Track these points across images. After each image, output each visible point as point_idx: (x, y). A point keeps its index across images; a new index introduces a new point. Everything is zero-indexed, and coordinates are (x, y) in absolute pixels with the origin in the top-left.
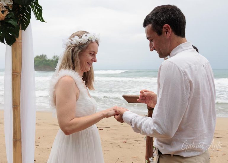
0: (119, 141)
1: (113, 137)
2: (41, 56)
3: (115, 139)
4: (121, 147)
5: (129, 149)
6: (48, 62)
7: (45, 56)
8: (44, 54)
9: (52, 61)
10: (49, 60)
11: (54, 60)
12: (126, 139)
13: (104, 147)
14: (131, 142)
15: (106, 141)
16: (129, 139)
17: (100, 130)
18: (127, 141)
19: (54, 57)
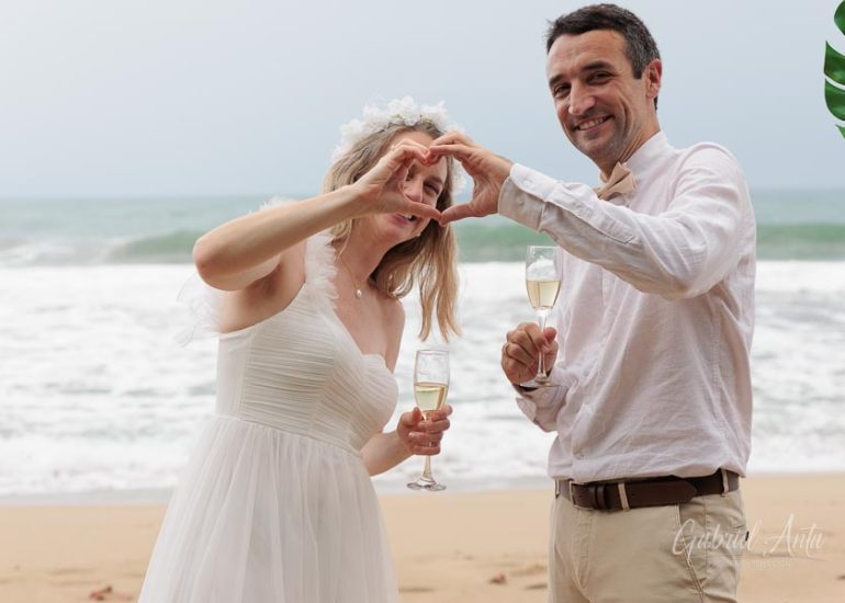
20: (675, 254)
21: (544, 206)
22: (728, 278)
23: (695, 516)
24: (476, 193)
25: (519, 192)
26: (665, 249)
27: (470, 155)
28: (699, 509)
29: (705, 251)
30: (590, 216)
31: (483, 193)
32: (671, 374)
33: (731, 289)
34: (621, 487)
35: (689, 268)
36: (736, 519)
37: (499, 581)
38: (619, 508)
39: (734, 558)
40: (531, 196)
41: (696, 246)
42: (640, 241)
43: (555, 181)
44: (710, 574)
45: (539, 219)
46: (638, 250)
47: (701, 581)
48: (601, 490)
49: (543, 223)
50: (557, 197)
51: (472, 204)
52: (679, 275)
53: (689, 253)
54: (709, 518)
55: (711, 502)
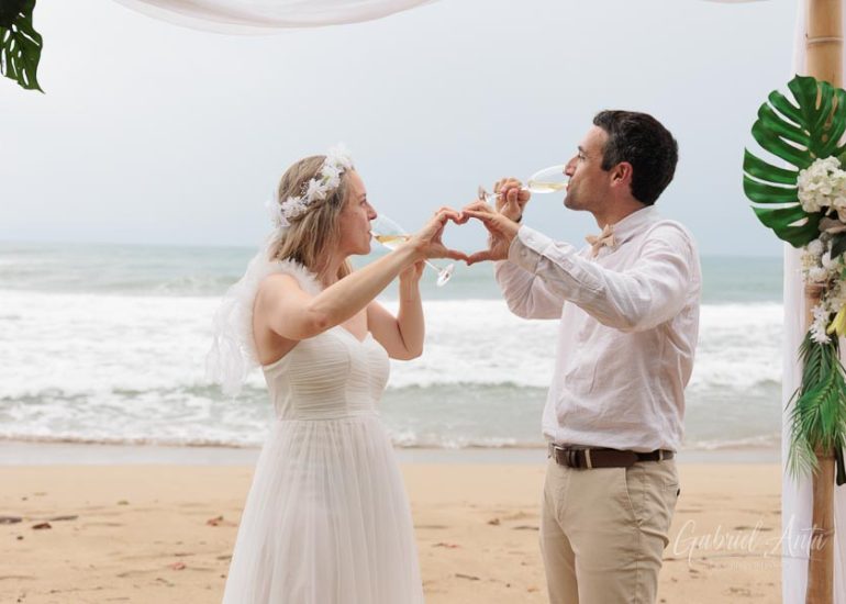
0: (152, 565)
1: (118, 553)
3: (129, 558)
4: (172, 585)
5: (209, 588)
12: (177, 555)
13: (100, 588)
14: (205, 563)
15: (92, 566)
16: (191, 554)
17: (38, 527)
18: (186, 561)
20: (627, 300)
21: (540, 258)
22: (672, 320)
23: (637, 475)
24: (494, 244)
25: (524, 247)
26: (622, 296)
27: (490, 220)
28: (641, 471)
29: (650, 302)
30: (570, 268)
31: (499, 244)
32: (625, 383)
33: (673, 327)
34: (587, 452)
35: (637, 312)
36: (668, 479)
37: (495, 523)
38: (586, 467)
39: (667, 508)
40: (532, 251)
41: (644, 296)
42: (604, 289)
43: (550, 240)
44: (645, 517)
45: (536, 267)
46: (602, 296)
47: (639, 521)
48: (573, 454)
49: (538, 269)
50: (550, 253)
51: (491, 252)
52: (630, 316)
53: (639, 301)
54: (647, 478)
55: (650, 467)
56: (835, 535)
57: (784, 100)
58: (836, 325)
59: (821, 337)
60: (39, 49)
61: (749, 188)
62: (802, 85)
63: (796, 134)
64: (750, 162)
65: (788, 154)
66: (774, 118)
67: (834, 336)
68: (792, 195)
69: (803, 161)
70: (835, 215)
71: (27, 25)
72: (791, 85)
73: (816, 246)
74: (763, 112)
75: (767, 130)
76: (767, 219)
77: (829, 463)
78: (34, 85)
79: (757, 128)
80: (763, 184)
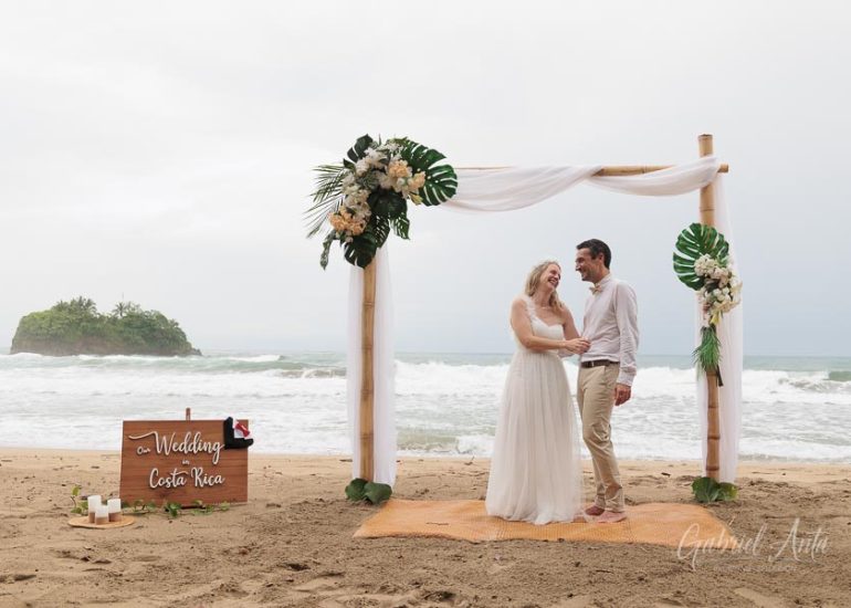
2: (73, 302)
6: (98, 325)
7: (89, 303)
8: (86, 297)
9: (114, 320)
10: (102, 318)
11: (119, 317)
19: (121, 308)
56: (720, 409)
57: (688, 233)
58: (712, 321)
59: (707, 326)
60: (408, 226)
61: (676, 267)
62: (695, 227)
63: (694, 246)
64: (676, 257)
65: (690, 253)
66: (684, 240)
67: (713, 327)
68: (693, 269)
69: (697, 256)
70: (709, 277)
71: (404, 217)
72: (691, 227)
73: (703, 289)
74: (680, 238)
75: (682, 245)
76: (682, 279)
77: (714, 378)
78: (407, 238)
79: (678, 244)
80: (681, 266)
